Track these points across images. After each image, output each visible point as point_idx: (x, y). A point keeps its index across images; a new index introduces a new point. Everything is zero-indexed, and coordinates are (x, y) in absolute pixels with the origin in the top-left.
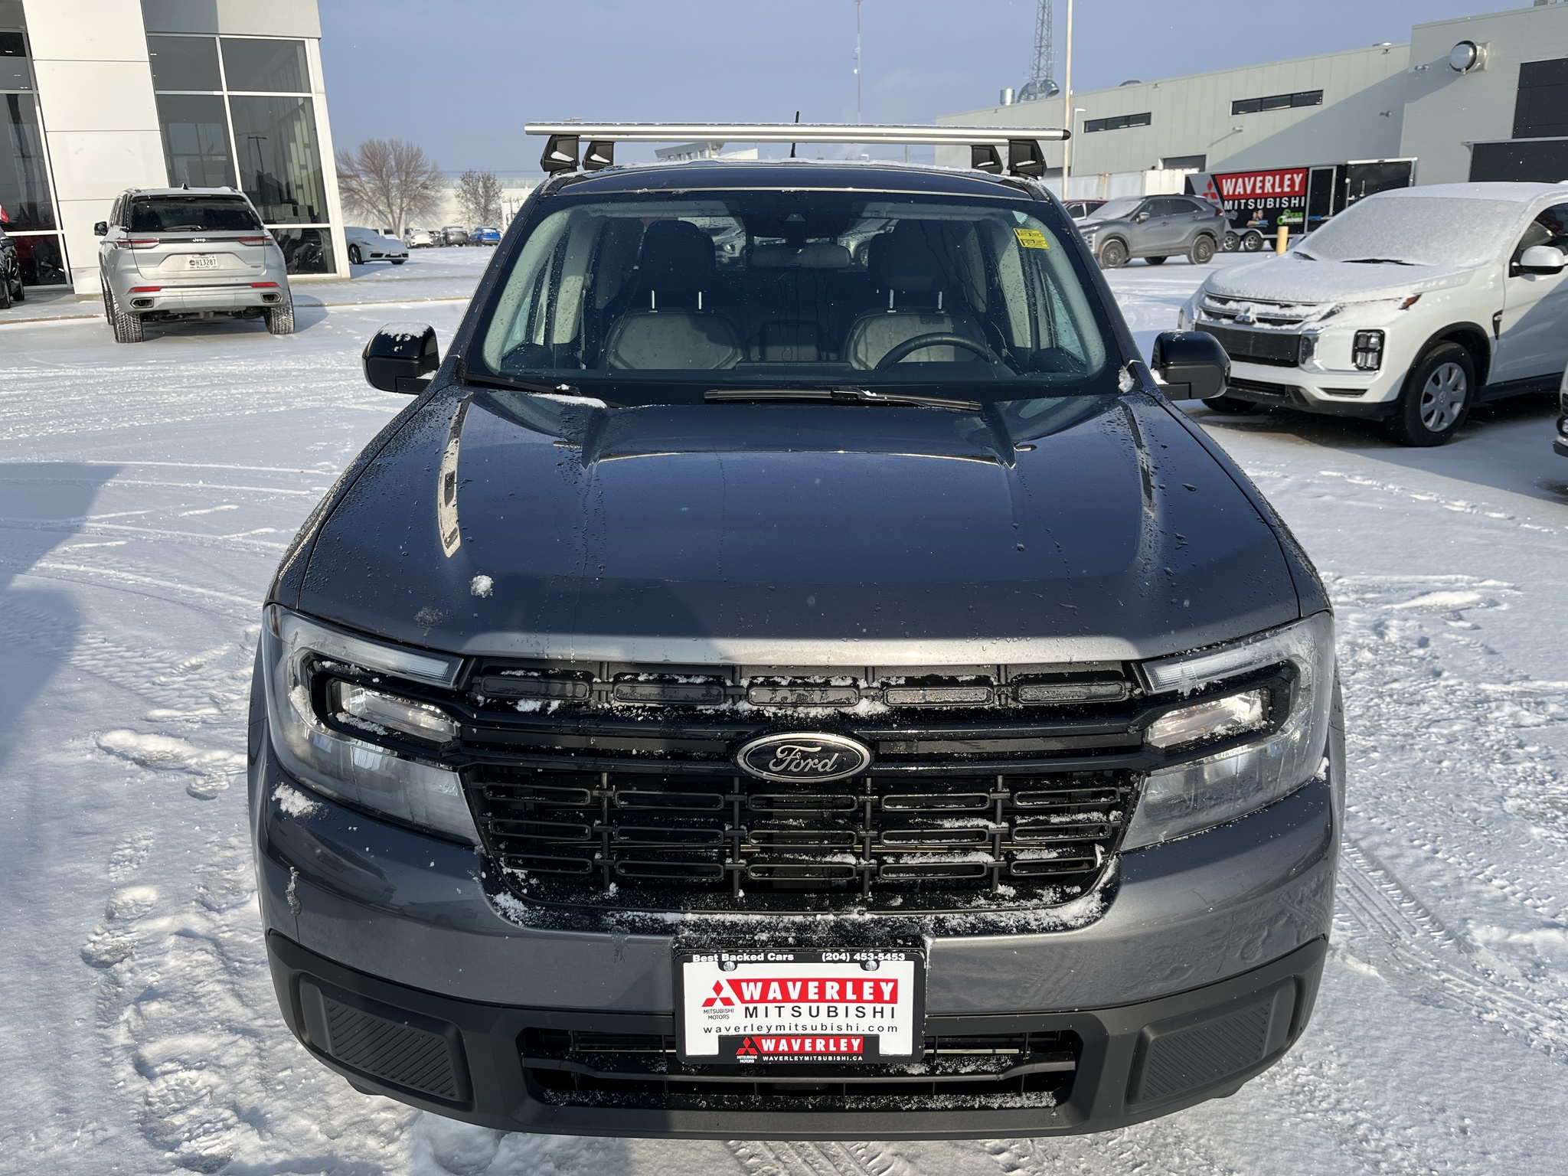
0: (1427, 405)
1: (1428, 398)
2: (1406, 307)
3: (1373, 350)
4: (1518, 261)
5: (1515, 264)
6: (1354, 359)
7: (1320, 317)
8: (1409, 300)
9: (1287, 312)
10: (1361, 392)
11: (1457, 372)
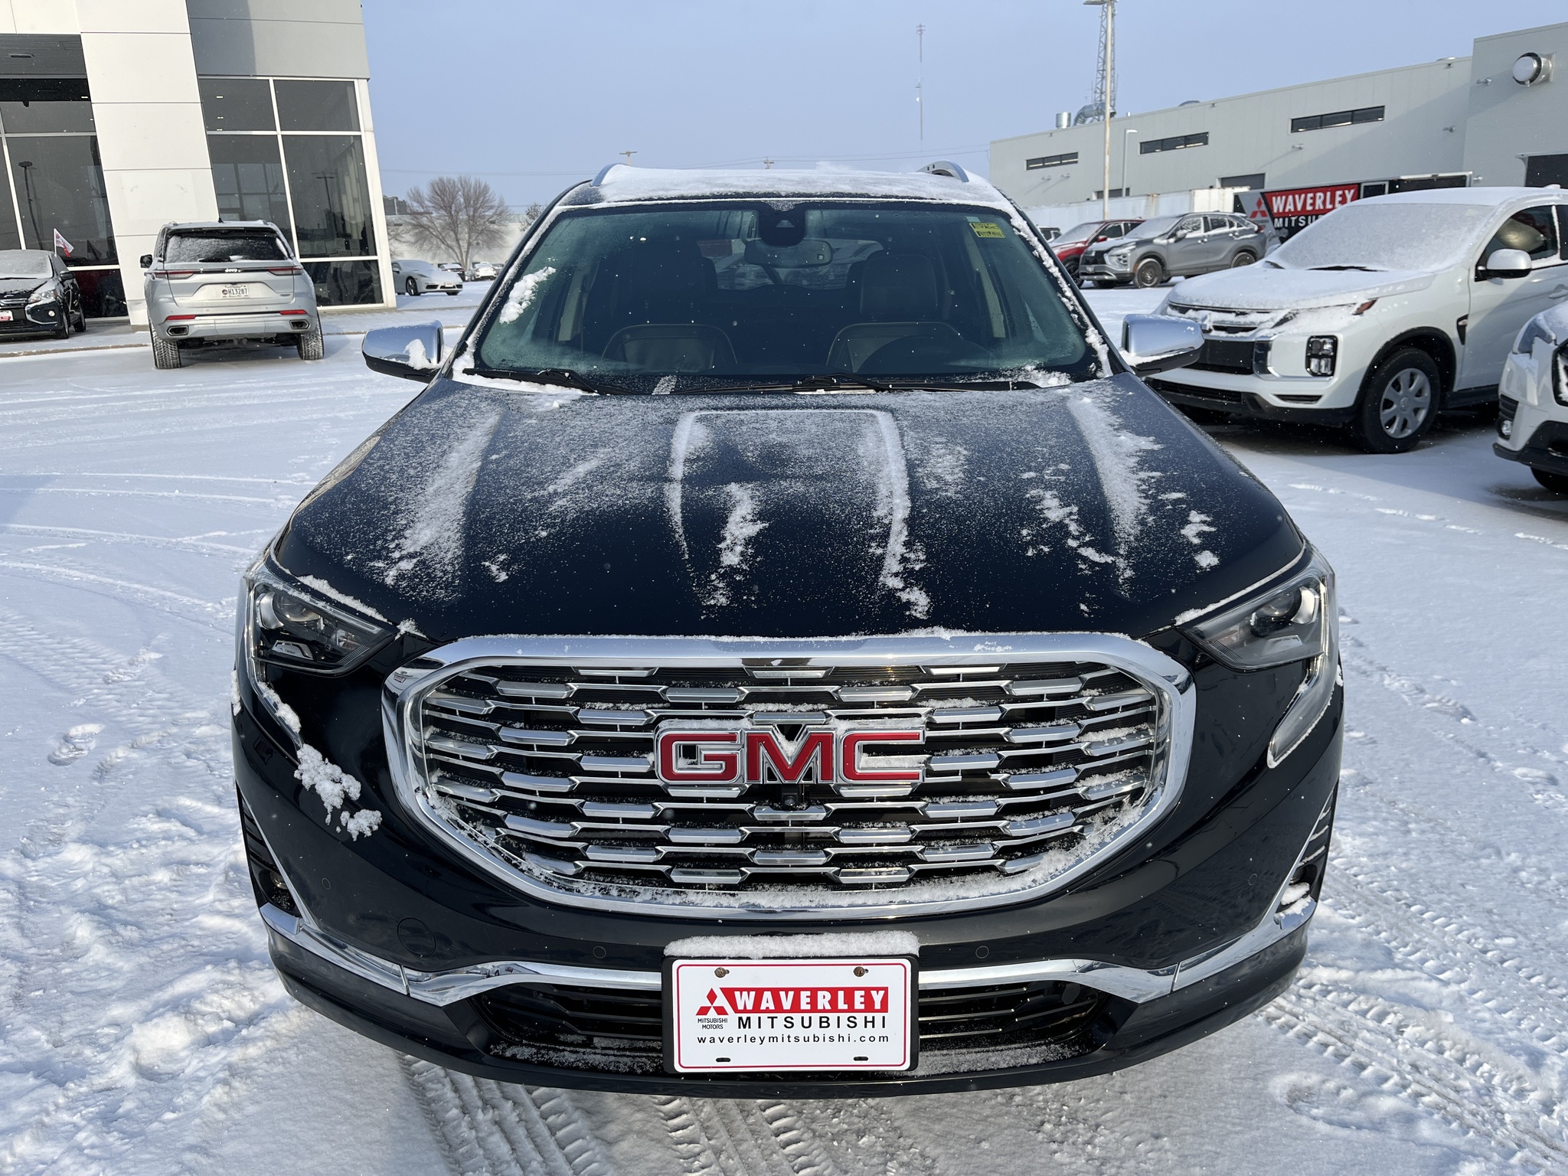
0: (1387, 411)
1: (1388, 404)
2: (1359, 312)
3: (1324, 356)
4: (1485, 265)
5: (1481, 268)
6: (1308, 365)
7: (1273, 324)
8: (1363, 305)
9: (1242, 320)
10: (1315, 398)
11: (1420, 379)
